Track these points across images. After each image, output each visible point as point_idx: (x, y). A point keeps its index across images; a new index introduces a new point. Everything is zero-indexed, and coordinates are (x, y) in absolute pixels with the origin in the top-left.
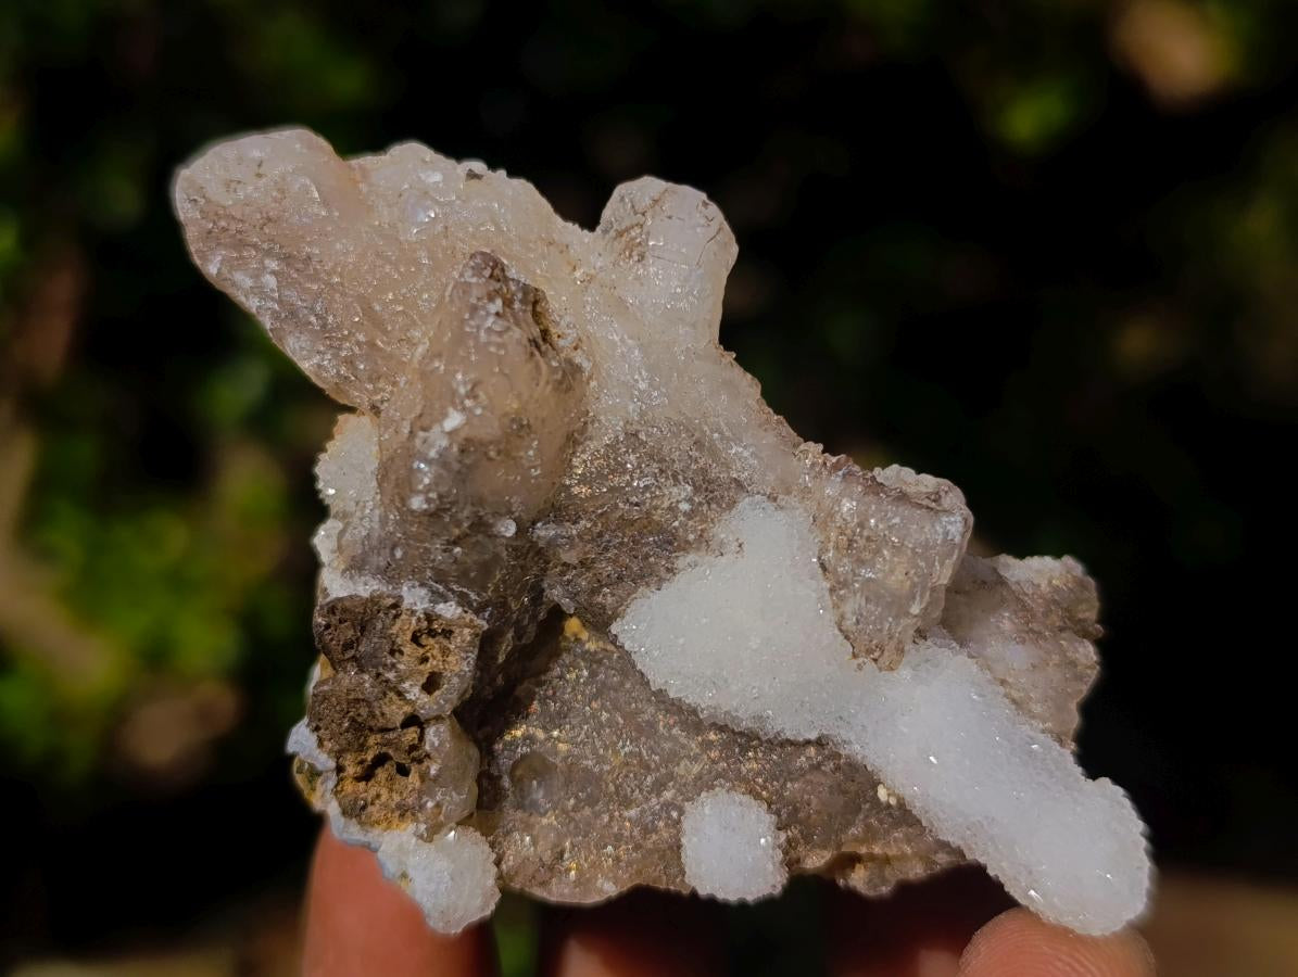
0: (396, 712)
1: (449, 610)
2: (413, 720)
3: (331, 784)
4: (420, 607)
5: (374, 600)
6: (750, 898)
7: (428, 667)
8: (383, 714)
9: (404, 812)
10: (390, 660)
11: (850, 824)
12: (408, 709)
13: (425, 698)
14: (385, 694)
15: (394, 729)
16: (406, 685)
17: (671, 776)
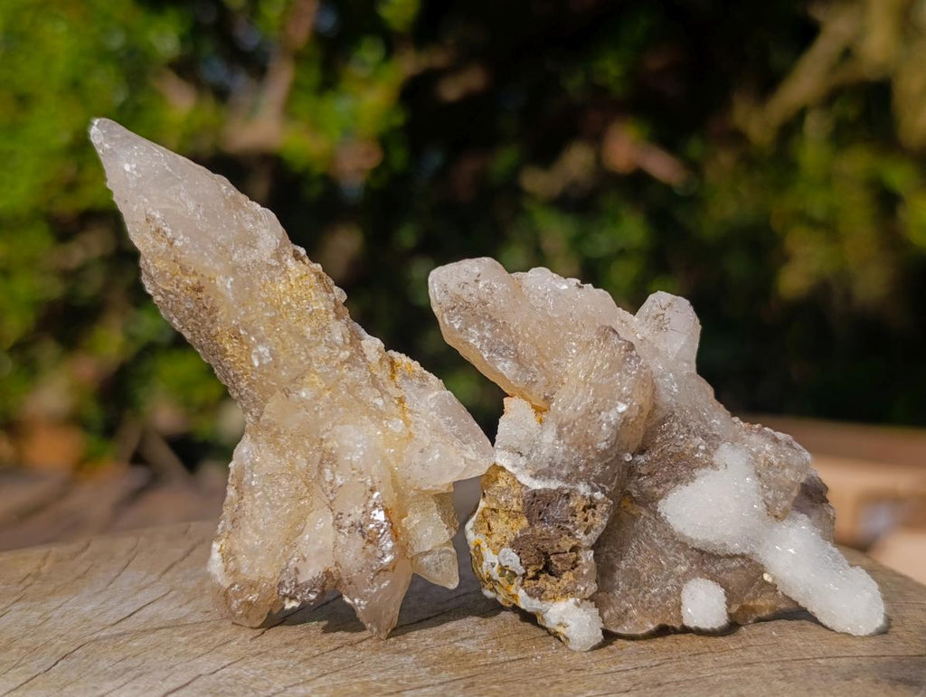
0: (566, 544)
1: (598, 495)
2: (574, 549)
3: (520, 581)
4: (588, 494)
5: (560, 490)
6: (716, 627)
7: (588, 523)
8: (558, 546)
9: (566, 593)
10: (570, 519)
11: (748, 591)
12: (575, 543)
13: (585, 538)
14: (561, 536)
15: (566, 552)
16: (577, 531)
17: (672, 573)
